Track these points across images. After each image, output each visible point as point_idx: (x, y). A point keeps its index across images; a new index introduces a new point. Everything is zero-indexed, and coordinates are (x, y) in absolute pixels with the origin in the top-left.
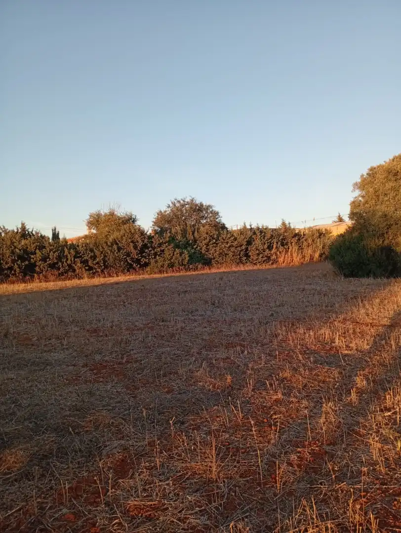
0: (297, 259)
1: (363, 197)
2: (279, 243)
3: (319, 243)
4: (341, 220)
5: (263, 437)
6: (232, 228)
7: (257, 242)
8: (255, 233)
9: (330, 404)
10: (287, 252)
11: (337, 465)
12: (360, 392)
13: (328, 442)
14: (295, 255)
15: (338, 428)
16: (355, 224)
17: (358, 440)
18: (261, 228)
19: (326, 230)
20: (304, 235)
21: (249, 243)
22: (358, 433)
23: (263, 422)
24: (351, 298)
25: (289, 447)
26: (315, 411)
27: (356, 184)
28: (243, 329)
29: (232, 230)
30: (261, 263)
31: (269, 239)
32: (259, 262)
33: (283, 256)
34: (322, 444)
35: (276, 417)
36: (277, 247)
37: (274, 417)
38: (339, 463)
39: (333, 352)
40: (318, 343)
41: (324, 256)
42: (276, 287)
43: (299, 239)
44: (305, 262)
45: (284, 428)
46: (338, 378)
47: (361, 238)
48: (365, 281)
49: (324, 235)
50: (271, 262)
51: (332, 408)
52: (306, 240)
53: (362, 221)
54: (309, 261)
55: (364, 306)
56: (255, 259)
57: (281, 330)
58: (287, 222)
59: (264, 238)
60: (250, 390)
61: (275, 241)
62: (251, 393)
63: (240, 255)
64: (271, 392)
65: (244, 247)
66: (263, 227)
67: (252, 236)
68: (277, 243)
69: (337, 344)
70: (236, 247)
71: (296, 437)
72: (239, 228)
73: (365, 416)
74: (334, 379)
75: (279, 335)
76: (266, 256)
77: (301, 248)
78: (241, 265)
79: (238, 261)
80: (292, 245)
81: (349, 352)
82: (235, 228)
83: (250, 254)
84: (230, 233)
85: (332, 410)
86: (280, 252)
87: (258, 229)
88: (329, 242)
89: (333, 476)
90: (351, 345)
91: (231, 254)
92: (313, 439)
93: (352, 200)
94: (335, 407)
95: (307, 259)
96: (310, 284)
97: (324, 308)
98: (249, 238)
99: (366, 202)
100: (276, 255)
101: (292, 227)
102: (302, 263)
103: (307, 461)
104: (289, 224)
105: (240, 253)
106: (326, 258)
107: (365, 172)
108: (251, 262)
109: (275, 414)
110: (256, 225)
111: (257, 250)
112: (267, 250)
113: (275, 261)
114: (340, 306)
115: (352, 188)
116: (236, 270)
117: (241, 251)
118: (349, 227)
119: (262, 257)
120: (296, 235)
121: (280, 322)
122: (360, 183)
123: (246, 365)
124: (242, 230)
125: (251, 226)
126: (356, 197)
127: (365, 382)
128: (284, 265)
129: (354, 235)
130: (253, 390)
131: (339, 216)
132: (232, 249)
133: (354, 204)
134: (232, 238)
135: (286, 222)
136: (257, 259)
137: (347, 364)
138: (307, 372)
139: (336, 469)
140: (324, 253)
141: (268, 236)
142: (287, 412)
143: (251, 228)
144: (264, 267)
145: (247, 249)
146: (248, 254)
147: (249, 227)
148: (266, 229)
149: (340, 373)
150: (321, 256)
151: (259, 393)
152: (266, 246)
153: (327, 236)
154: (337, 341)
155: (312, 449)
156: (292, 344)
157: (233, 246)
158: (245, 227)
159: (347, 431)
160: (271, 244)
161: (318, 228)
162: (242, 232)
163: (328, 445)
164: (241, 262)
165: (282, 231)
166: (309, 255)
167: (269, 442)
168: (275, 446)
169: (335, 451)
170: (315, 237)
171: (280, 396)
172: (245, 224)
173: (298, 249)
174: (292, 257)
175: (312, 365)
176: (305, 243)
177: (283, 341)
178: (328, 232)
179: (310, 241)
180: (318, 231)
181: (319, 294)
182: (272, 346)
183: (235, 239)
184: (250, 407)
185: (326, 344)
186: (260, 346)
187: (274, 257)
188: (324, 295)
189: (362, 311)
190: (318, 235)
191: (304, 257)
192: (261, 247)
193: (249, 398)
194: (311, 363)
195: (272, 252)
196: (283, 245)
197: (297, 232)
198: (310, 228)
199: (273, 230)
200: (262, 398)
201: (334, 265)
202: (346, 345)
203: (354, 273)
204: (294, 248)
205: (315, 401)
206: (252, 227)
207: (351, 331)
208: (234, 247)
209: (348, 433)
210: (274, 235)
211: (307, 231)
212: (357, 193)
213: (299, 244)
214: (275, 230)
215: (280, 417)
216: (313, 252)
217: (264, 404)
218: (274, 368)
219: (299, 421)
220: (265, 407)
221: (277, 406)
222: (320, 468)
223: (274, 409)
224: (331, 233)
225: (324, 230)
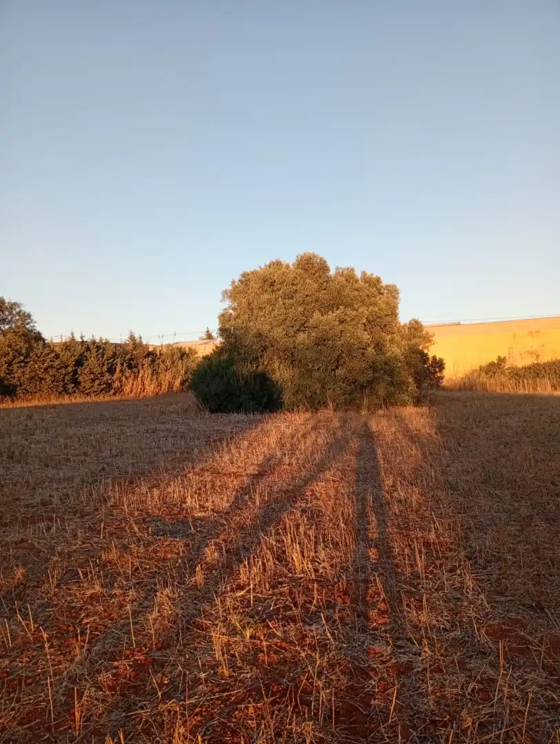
0: (150, 388)
1: (234, 309)
2: (125, 365)
3: (181, 367)
4: (210, 337)
5: (64, 655)
6: (52, 339)
7: (92, 361)
8: (88, 349)
9: (167, 591)
10: (136, 377)
11: (166, 677)
12: (209, 568)
13: (160, 645)
14: (147, 382)
15: (175, 622)
16: (224, 343)
17: (200, 636)
18: (97, 341)
19: (190, 349)
20: (161, 355)
21: (79, 363)
22: (200, 627)
23: (68, 632)
24: (215, 441)
25: (102, 663)
26: (146, 603)
27: (225, 293)
28: (54, 493)
29: (51, 342)
30: (97, 393)
31: (111, 358)
32: (94, 392)
33: (131, 383)
34: (151, 649)
35: (88, 621)
36: (121, 371)
37: (86, 621)
38: (171, 672)
39: (182, 517)
40: (164, 506)
41: (187, 384)
42: (115, 428)
43: (153, 361)
44: (161, 393)
45: (98, 635)
46: (183, 552)
47: (230, 362)
48: (234, 417)
49: (188, 355)
50: (112, 391)
51: (170, 595)
52: (163, 362)
53: (233, 340)
54: (166, 390)
55: (229, 452)
56: (87, 387)
57: (112, 491)
58: (137, 336)
59: (103, 357)
60: (53, 586)
61: (119, 361)
62: (54, 590)
63: (64, 381)
64: (85, 585)
65: (70, 369)
66: (101, 340)
67: (84, 353)
68: (122, 364)
69: (188, 504)
70: (58, 369)
71: (114, 646)
72: (63, 341)
73: (210, 601)
74: (178, 554)
75: (109, 498)
76: (105, 383)
77: (155, 372)
78: (66, 397)
79: (61, 389)
80: (143, 368)
81: (203, 514)
82: (57, 340)
83: (81, 379)
84: (49, 346)
85: (170, 598)
86: (126, 378)
87: (94, 342)
88: (194, 366)
89: (160, 693)
90: (207, 504)
91: (49, 379)
92: (138, 644)
93: (222, 312)
94: (174, 593)
95: (165, 387)
96: (164, 423)
97: (178, 455)
98: (80, 355)
99: (238, 317)
100: (121, 381)
101: (144, 343)
102: (157, 394)
103: (125, 678)
104: (140, 338)
105: (64, 378)
106: (190, 387)
107: (237, 278)
108: (82, 392)
109: (87, 616)
110: (91, 337)
111: (90, 373)
112: (107, 374)
113: (119, 390)
114: (200, 452)
115: (221, 296)
116: (57, 403)
117: (66, 374)
118: (217, 347)
119: (100, 385)
120: (149, 354)
121: (114, 479)
122: (230, 291)
123: (52, 549)
124: (68, 344)
125: (82, 338)
126: (225, 309)
127: (216, 554)
128: (132, 395)
129: (222, 358)
130: (58, 586)
131: (208, 332)
132: (52, 372)
133: (224, 318)
134: (53, 355)
135: (135, 336)
136: (92, 387)
137: (197, 532)
138: (142, 550)
139: (166, 682)
140: (187, 380)
141: (109, 353)
142: (105, 611)
143: (83, 342)
144: (102, 398)
145: (75, 372)
146: (77, 379)
147: (80, 340)
148: (106, 343)
149: (187, 545)
150: (182, 383)
151: (67, 588)
152: (105, 368)
153: (191, 356)
154: (189, 500)
155: (135, 660)
156: (127, 510)
157: (52, 367)
158: (73, 339)
159: (186, 625)
160: (112, 365)
161: (179, 345)
162: (68, 346)
163: (159, 649)
164: (65, 390)
165: (130, 347)
166: (167, 382)
167: (72, 660)
168: (82, 664)
169: (165, 656)
170: (175, 357)
171: (98, 588)
172: (72, 334)
173: (152, 375)
174: (142, 385)
175: (150, 538)
176: (162, 366)
177: (115, 506)
178: (193, 351)
179: (168, 363)
180: (180, 349)
181: (175, 436)
182: (96, 515)
183: (57, 356)
184: (50, 611)
185: (175, 505)
186: (79, 518)
187: (117, 384)
188: (181, 438)
189: (226, 457)
190: (179, 355)
191: (160, 385)
192: (97, 370)
193: (51, 599)
194: (148, 535)
195: (115, 377)
196: (130, 367)
197: (150, 350)
198: (168, 346)
199: (116, 346)
200: (70, 595)
201: (197, 396)
202: (199, 505)
203: (222, 407)
204: (146, 372)
205: (148, 589)
206: (85, 339)
207: (209, 486)
208: (55, 368)
209: (187, 628)
210: (118, 353)
211: (164, 350)
212: (227, 303)
213: (153, 367)
214: (120, 345)
215: (94, 620)
216: (173, 378)
217: (72, 605)
218: (95, 549)
219: (122, 621)
220: (74, 608)
221: (92, 604)
222: (143, 685)
223: (87, 609)
224: (196, 353)
225: (187, 349)
